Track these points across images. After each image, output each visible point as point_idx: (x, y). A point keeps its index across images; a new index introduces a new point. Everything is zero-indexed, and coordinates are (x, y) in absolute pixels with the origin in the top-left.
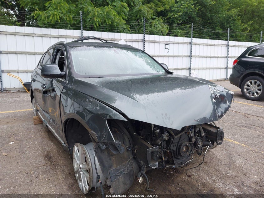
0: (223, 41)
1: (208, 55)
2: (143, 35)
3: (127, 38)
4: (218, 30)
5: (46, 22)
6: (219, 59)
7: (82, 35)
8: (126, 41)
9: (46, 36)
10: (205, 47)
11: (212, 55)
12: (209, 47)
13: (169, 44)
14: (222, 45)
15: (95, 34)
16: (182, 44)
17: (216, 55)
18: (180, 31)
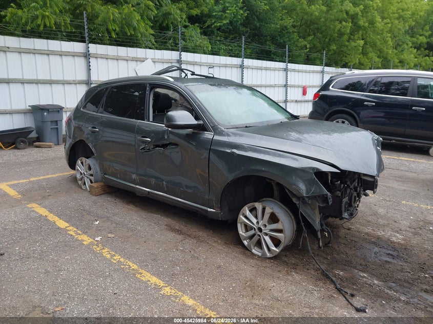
0: (276, 62)
1: (263, 84)
2: (179, 52)
3: (155, 56)
4: (270, 46)
5: (28, 28)
6: (276, 89)
7: (89, 51)
8: (154, 62)
9: (28, 51)
10: (259, 71)
11: (268, 83)
12: (264, 71)
13: (213, 66)
14: (279, 70)
15: (107, 49)
16: (230, 68)
17: (272, 83)
18: (223, 47)
